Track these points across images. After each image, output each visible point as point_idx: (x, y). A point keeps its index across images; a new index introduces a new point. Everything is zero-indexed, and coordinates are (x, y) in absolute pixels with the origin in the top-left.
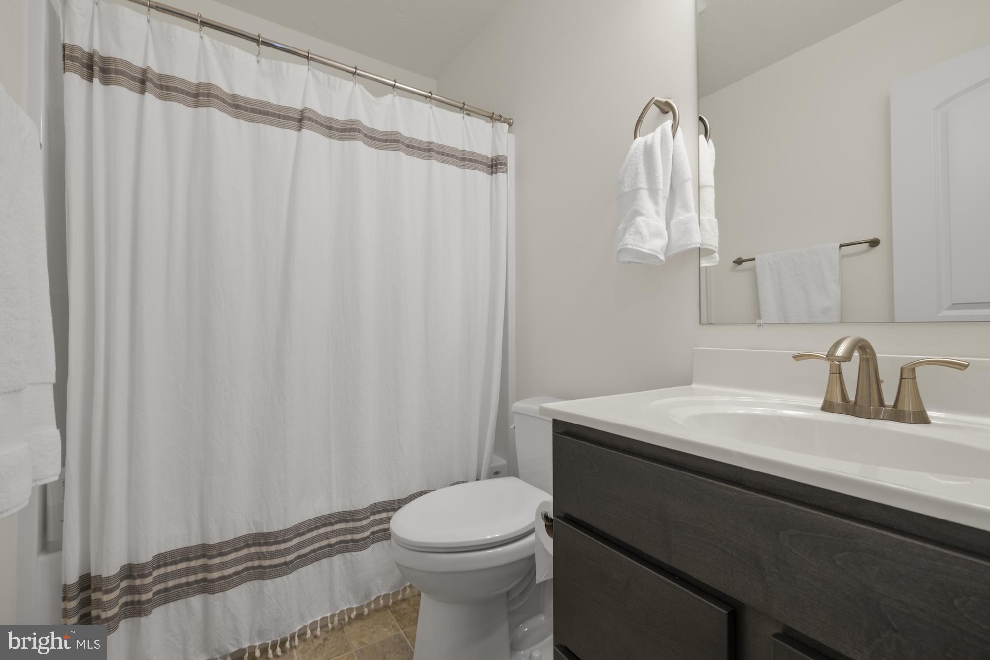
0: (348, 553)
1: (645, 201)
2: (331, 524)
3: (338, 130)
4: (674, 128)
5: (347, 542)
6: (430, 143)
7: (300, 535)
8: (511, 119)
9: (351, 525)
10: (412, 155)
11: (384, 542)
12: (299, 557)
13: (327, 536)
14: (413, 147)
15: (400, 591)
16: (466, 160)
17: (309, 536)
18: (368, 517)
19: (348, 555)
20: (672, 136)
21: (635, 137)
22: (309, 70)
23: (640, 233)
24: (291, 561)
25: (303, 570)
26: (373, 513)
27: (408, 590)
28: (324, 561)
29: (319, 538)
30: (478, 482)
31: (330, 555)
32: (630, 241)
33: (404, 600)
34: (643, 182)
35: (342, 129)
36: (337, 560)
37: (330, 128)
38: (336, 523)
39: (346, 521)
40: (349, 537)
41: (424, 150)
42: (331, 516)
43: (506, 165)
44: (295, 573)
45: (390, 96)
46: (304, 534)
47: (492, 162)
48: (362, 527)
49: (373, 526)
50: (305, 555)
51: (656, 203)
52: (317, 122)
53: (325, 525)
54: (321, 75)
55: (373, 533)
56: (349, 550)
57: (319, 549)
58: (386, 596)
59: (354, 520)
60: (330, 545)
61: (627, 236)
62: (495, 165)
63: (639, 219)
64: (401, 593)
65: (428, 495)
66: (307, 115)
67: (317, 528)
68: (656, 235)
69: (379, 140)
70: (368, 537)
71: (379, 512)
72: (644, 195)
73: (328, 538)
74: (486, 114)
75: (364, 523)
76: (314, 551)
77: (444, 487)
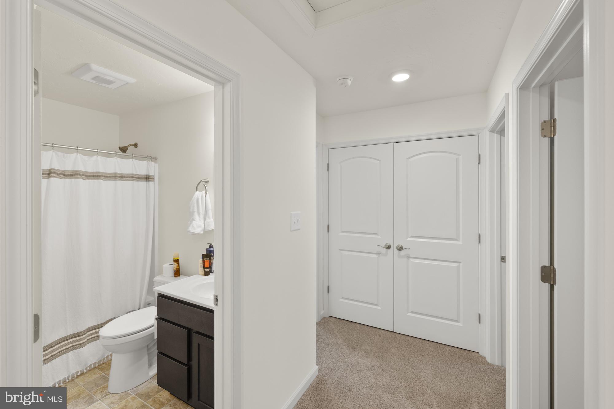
0: (76, 350)
1: (196, 216)
2: (67, 340)
3: (68, 175)
4: (206, 193)
5: (76, 345)
6: (116, 173)
7: (52, 347)
8: (156, 157)
9: (77, 338)
10: (107, 180)
11: (94, 342)
12: (52, 356)
13: (65, 345)
14: (107, 177)
15: (101, 360)
16: (134, 177)
17: (56, 347)
18: (86, 334)
19: (76, 351)
20: (205, 196)
21: (196, 191)
22: (53, 151)
23: (194, 227)
24: (48, 358)
25: (54, 361)
26: (88, 332)
27: (106, 359)
28: (64, 355)
29: (62, 346)
30: (139, 310)
31: (67, 352)
32: (191, 229)
33: (103, 363)
34: (196, 210)
35: (71, 174)
36: (71, 354)
37: (64, 175)
38: (70, 339)
39: (75, 337)
40: (76, 343)
41: (113, 177)
42: (67, 337)
43: (153, 179)
44: (50, 363)
45: (95, 156)
46: (54, 346)
47: (147, 176)
48: (83, 338)
49: (88, 337)
50: (54, 355)
51: (200, 217)
52: (57, 174)
53: (64, 341)
54: (60, 154)
55: (88, 340)
56: (76, 349)
57: (61, 351)
58: (95, 363)
59: (78, 336)
60: (67, 349)
61: (190, 228)
62: (148, 178)
63: (194, 222)
64: (102, 361)
65: (115, 319)
66: (53, 171)
67: (60, 343)
68: (200, 227)
69: (89, 176)
70: (86, 342)
71: (91, 331)
72: (196, 214)
73: (66, 346)
74: (145, 157)
75: (84, 336)
76: (59, 352)
77: (123, 315)
